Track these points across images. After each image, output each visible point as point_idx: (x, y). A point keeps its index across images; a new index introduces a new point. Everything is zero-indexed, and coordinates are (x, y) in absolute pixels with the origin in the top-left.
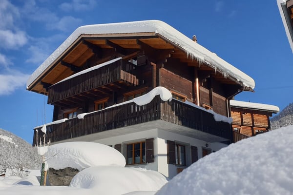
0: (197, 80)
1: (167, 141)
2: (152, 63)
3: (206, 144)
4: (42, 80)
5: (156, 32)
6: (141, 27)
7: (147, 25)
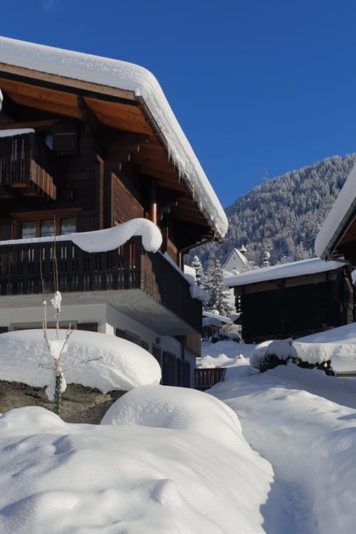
0: (155, 205)
1: (117, 329)
2: (99, 158)
3: (157, 339)
5: (138, 94)
6: (97, 70)
7: (115, 70)
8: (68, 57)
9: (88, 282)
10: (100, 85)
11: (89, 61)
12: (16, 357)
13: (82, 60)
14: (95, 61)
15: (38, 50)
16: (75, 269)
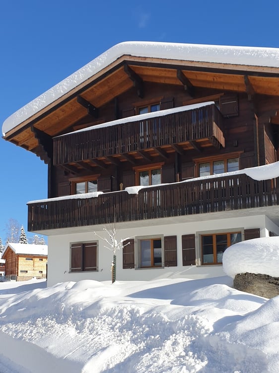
2: (256, 116)
4: (36, 125)
6: (260, 57)
7: (272, 55)
8: (238, 51)
9: (258, 201)
10: (262, 66)
11: (253, 51)
12: (263, 257)
13: (248, 51)
14: (258, 51)
15: (216, 49)
16: (248, 193)
